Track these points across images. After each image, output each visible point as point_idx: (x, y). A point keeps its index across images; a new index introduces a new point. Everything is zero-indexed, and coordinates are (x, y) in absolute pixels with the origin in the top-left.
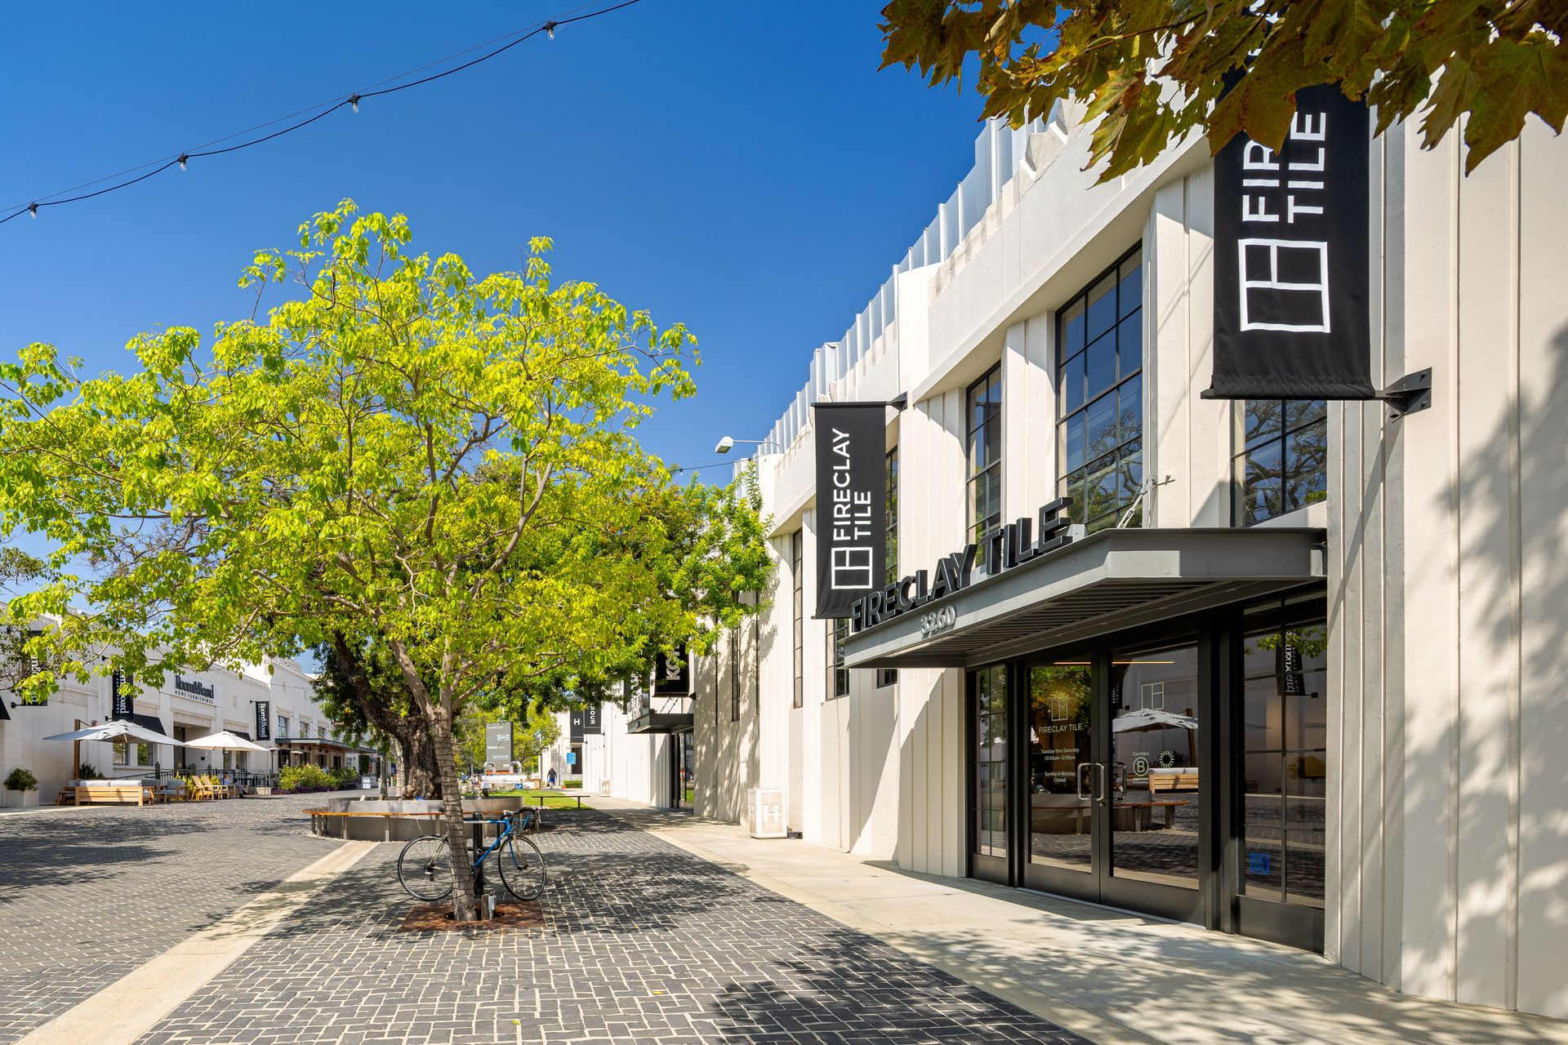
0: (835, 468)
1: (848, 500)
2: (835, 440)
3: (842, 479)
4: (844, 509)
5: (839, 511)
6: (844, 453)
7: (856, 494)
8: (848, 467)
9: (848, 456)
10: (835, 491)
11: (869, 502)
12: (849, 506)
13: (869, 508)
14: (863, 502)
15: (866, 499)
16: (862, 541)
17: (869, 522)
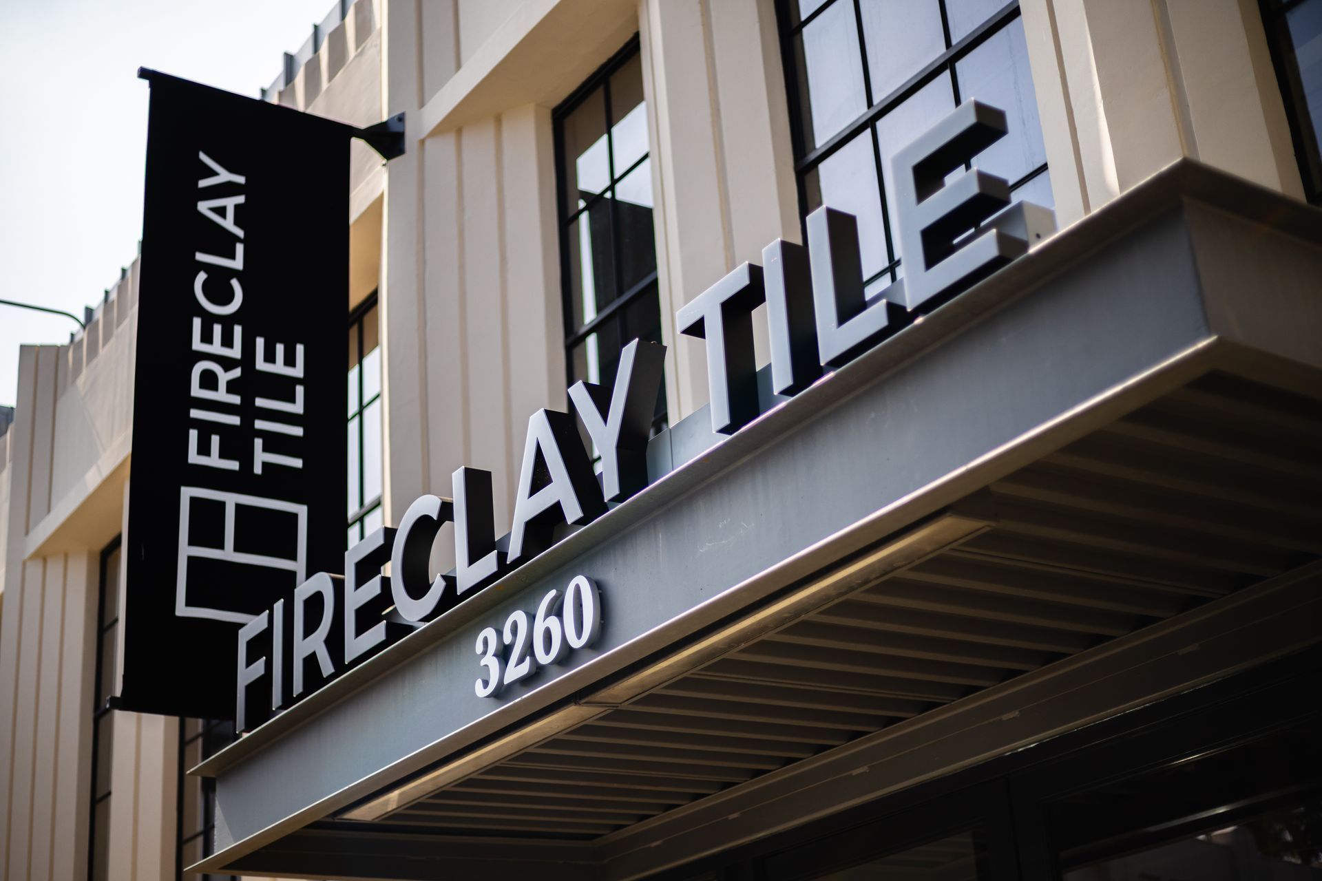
0: (200, 257)
1: (236, 352)
2: (203, 183)
3: (219, 289)
4: (224, 377)
5: (209, 380)
6: (228, 223)
7: (260, 342)
8: (238, 263)
9: (240, 233)
10: (197, 323)
11: (298, 371)
12: (236, 373)
13: (300, 390)
14: (279, 368)
15: (290, 361)
16: (275, 481)
17: (298, 431)
